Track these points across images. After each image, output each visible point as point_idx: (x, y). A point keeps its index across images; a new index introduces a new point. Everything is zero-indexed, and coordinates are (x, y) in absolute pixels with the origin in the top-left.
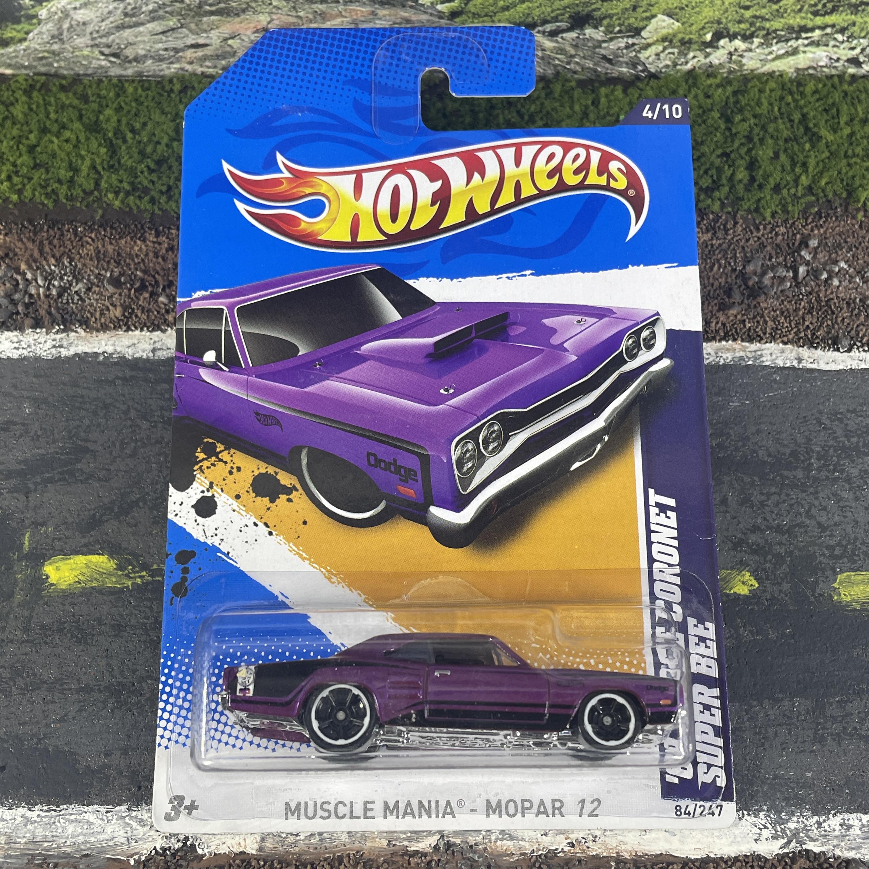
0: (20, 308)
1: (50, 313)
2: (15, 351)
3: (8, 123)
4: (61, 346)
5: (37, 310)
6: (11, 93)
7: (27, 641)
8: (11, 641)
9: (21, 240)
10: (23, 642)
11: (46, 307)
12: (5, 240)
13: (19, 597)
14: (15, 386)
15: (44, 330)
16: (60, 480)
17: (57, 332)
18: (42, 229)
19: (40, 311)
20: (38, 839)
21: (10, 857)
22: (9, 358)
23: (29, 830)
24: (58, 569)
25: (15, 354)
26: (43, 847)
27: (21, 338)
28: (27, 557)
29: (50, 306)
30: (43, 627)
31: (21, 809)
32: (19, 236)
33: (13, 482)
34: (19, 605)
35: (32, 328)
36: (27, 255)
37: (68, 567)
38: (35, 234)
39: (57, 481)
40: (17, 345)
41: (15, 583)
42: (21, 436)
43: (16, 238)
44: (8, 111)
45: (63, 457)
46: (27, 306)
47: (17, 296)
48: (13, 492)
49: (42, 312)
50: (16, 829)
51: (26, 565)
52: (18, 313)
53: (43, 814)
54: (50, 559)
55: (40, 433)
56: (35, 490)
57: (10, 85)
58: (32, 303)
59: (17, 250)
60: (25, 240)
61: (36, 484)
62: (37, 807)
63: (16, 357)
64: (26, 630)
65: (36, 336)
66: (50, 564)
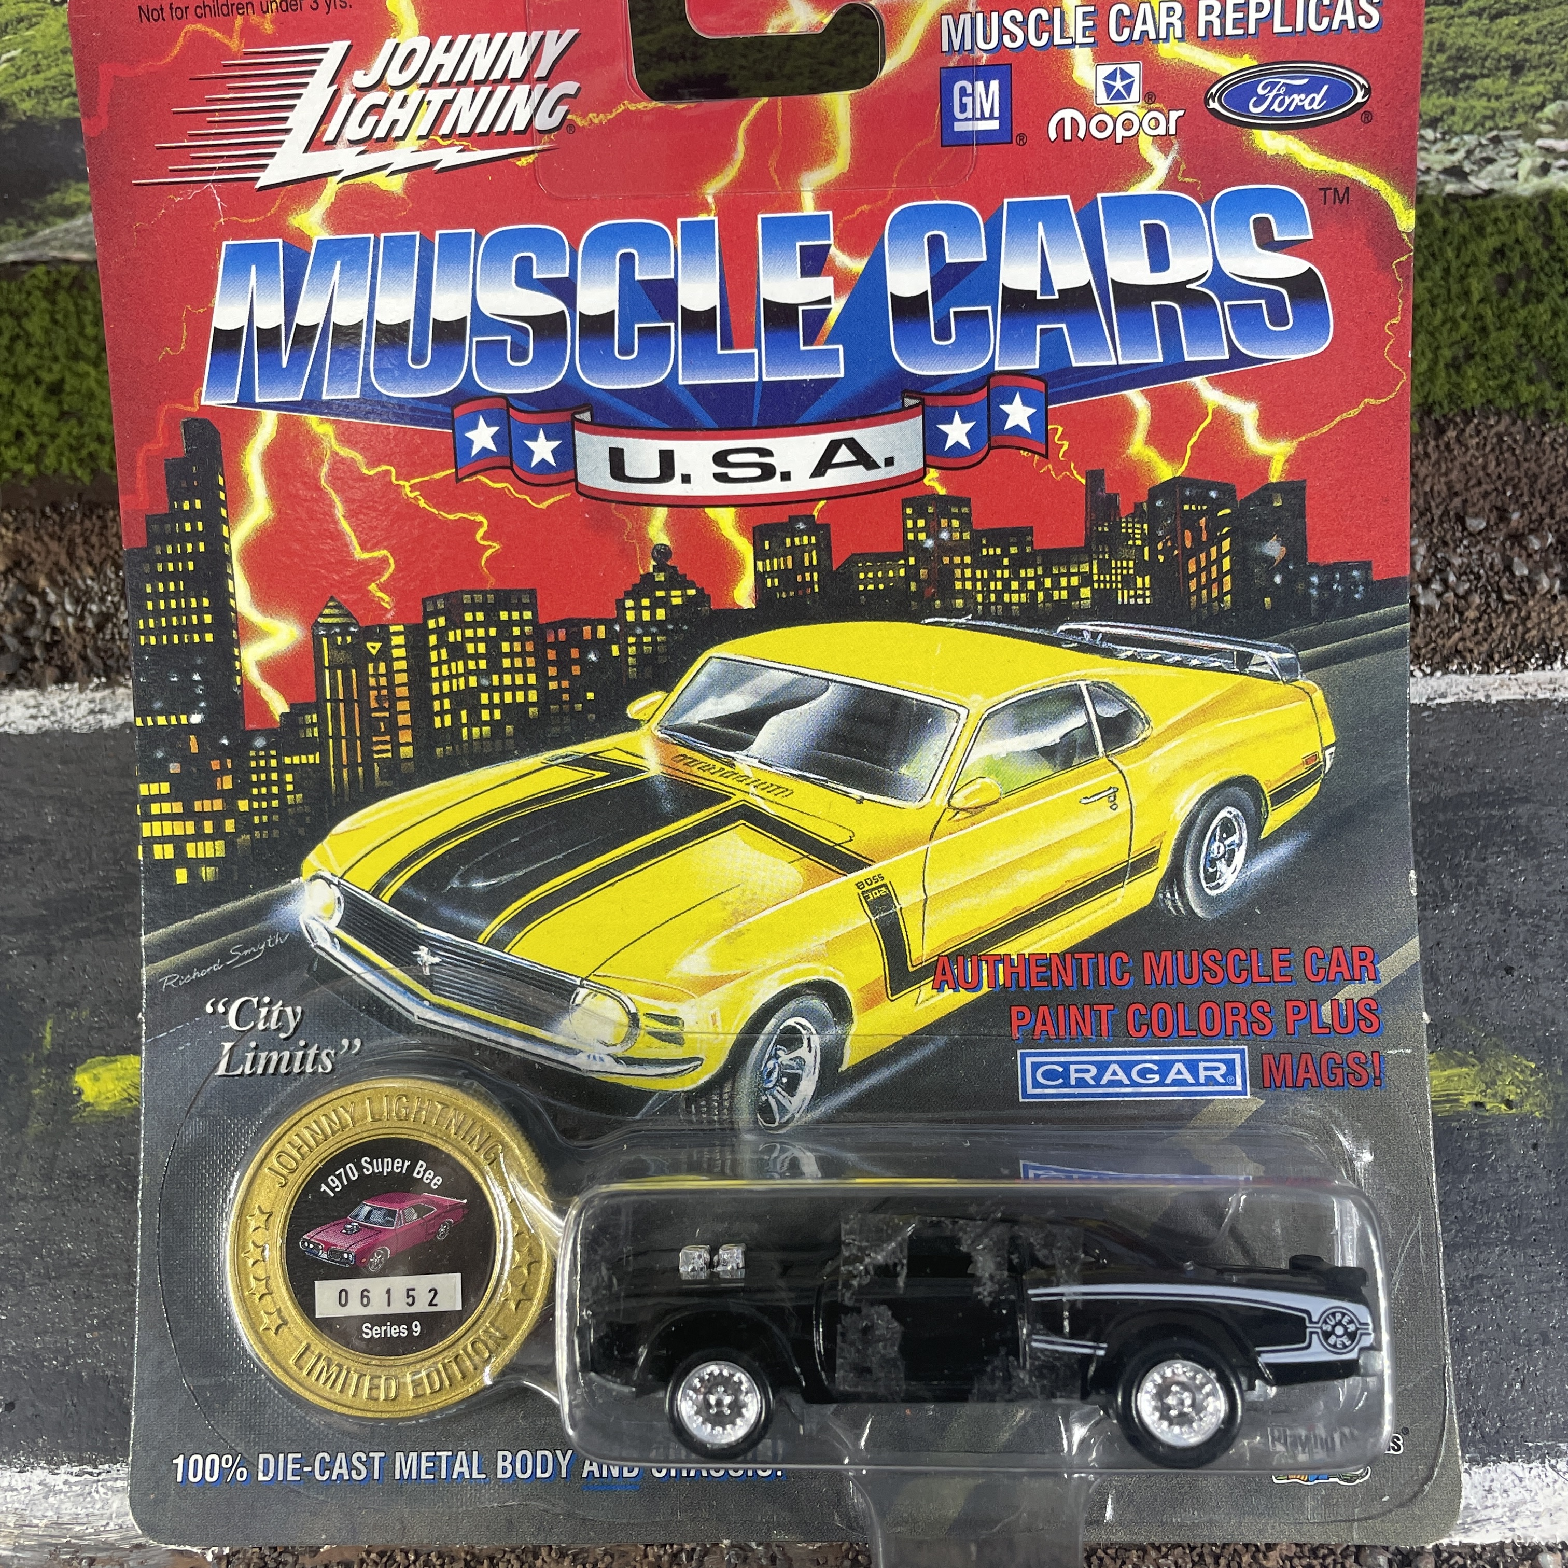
0: (38, 652)
1: (84, 658)
2: (31, 721)
3: (20, 346)
4: (102, 711)
5: (65, 654)
6: (24, 296)
7: (47, 1198)
8: (24, 1198)
9: (39, 538)
10: (43, 1199)
11: (79, 647)
12: (14, 539)
13: (36, 1126)
14: (31, 780)
15: (76, 685)
16: (100, 932)
17: (97, 688)
18: (72, 519)
19: (70, 653)
20: (65, 1519)
21: (23, 1548)
22: (21, 734)
23: (52, 1505)
24: (96, 1078)
25: (31, 727)
26: (72, 1533)
27: (40, 699)
28: (48, 1060)
29: (85, 647)
30: (73, 1174)
31: (38, 1471)
32: (37, 532)
33: (28, 937)
34: (38, 1138)
35: (56, 682)
36: (49, 564)
37: (114, 1073)
38: (62, 528)
39: (95, 934)
40: (33, 712)
41: (30, 1103)
42: (40, 860)
43: (33, 534)
44: (20, 325)
45: (104, 895)
46: (48, 647)
47: (32, 632)
48: (26, 954)
49: (73, 657)
50: (32, 1502)
51: (47, 1074)
52: (34, 659)
53: (73, 1479)
54: (84, 1062)
55: (69, 856)
56: (62, 950)
57: (23, 282)
58: (57, 642)
59: (34, 556)
60: (46, 538)
61: (64, 939)
62: (63, 1468)
63: (32, 730)
64: (48, 1178)
65: (64, 696)
66: (85, 1070)
